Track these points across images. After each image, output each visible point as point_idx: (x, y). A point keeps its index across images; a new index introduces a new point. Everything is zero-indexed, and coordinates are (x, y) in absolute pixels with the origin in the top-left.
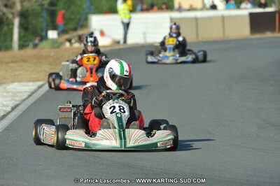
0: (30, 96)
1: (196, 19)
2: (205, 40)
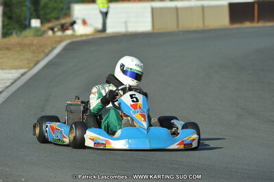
1: (177, 9)
2: (185, 29)
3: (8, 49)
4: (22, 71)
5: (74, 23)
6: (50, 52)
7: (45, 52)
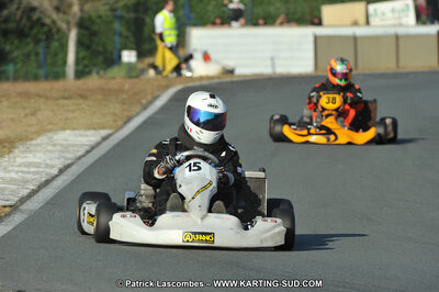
0: (88, 152)
1: (355, 39)
2: (367, 72)
3: (82, 96)
4: (104, 133)
5: (191, 57)
6: (150, 103)
7: (141, 104)
